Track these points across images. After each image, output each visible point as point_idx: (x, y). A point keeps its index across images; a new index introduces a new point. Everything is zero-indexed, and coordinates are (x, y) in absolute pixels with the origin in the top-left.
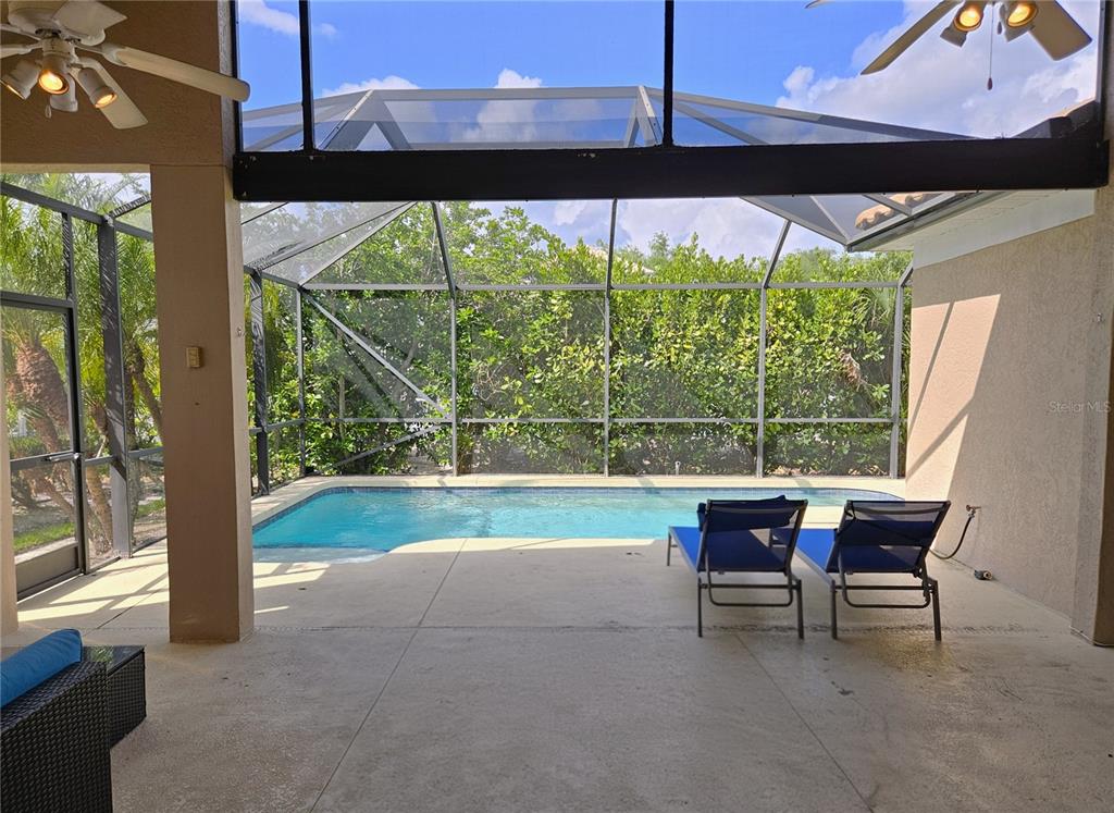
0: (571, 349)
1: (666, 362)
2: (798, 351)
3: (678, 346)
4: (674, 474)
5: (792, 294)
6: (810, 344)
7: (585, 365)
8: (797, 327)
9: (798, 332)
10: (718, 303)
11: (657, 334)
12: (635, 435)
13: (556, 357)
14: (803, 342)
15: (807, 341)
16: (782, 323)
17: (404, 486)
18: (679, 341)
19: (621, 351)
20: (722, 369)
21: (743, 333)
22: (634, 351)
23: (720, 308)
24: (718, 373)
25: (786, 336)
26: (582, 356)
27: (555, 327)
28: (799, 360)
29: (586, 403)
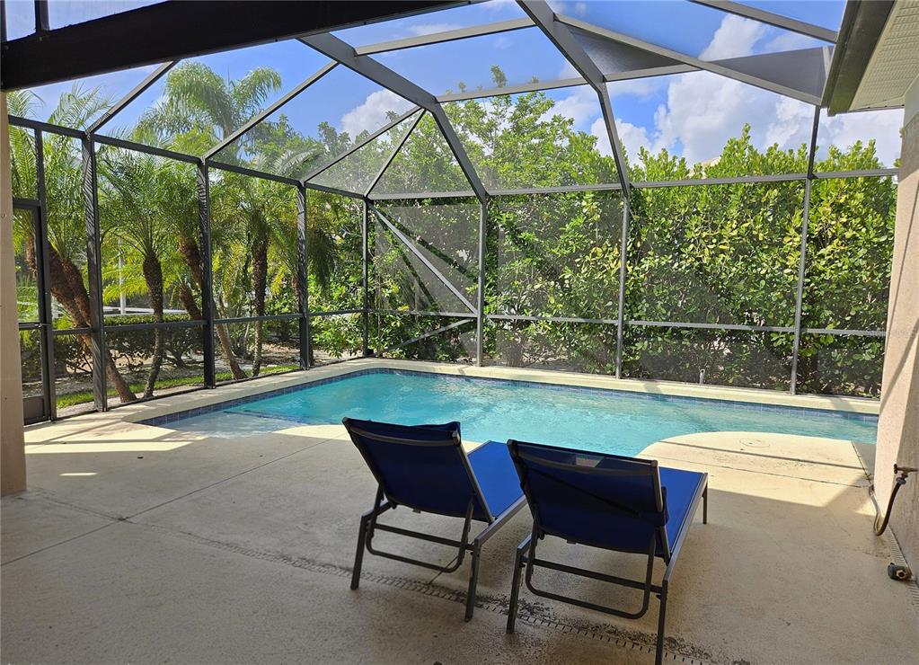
0: (599, 250)
1: (697, 264)
2: (862, 252)
3: (712, 247)
4: (697, 381)
5: (859, 185)
6: (880, 244)
7: (612, 265)
8: (863, 224)
9: (864, 230)
10: (764, 200)
11: (689, 235)
12: (660, 339)
13: (584, 258)
14: (869, 241)
15: (875, 240)
16: (844, 220)
17: (432, 371)
18: (714, 241)
19: (651, 253)
20: (764, 272)
21: (792, 232)
22: (662, 252)
23: (767, 203)
24: (759, 277)
25: (848, 235)
26: (611, 257)
27: (587, 230)
28: (863, 263)
29: (610, 303)
